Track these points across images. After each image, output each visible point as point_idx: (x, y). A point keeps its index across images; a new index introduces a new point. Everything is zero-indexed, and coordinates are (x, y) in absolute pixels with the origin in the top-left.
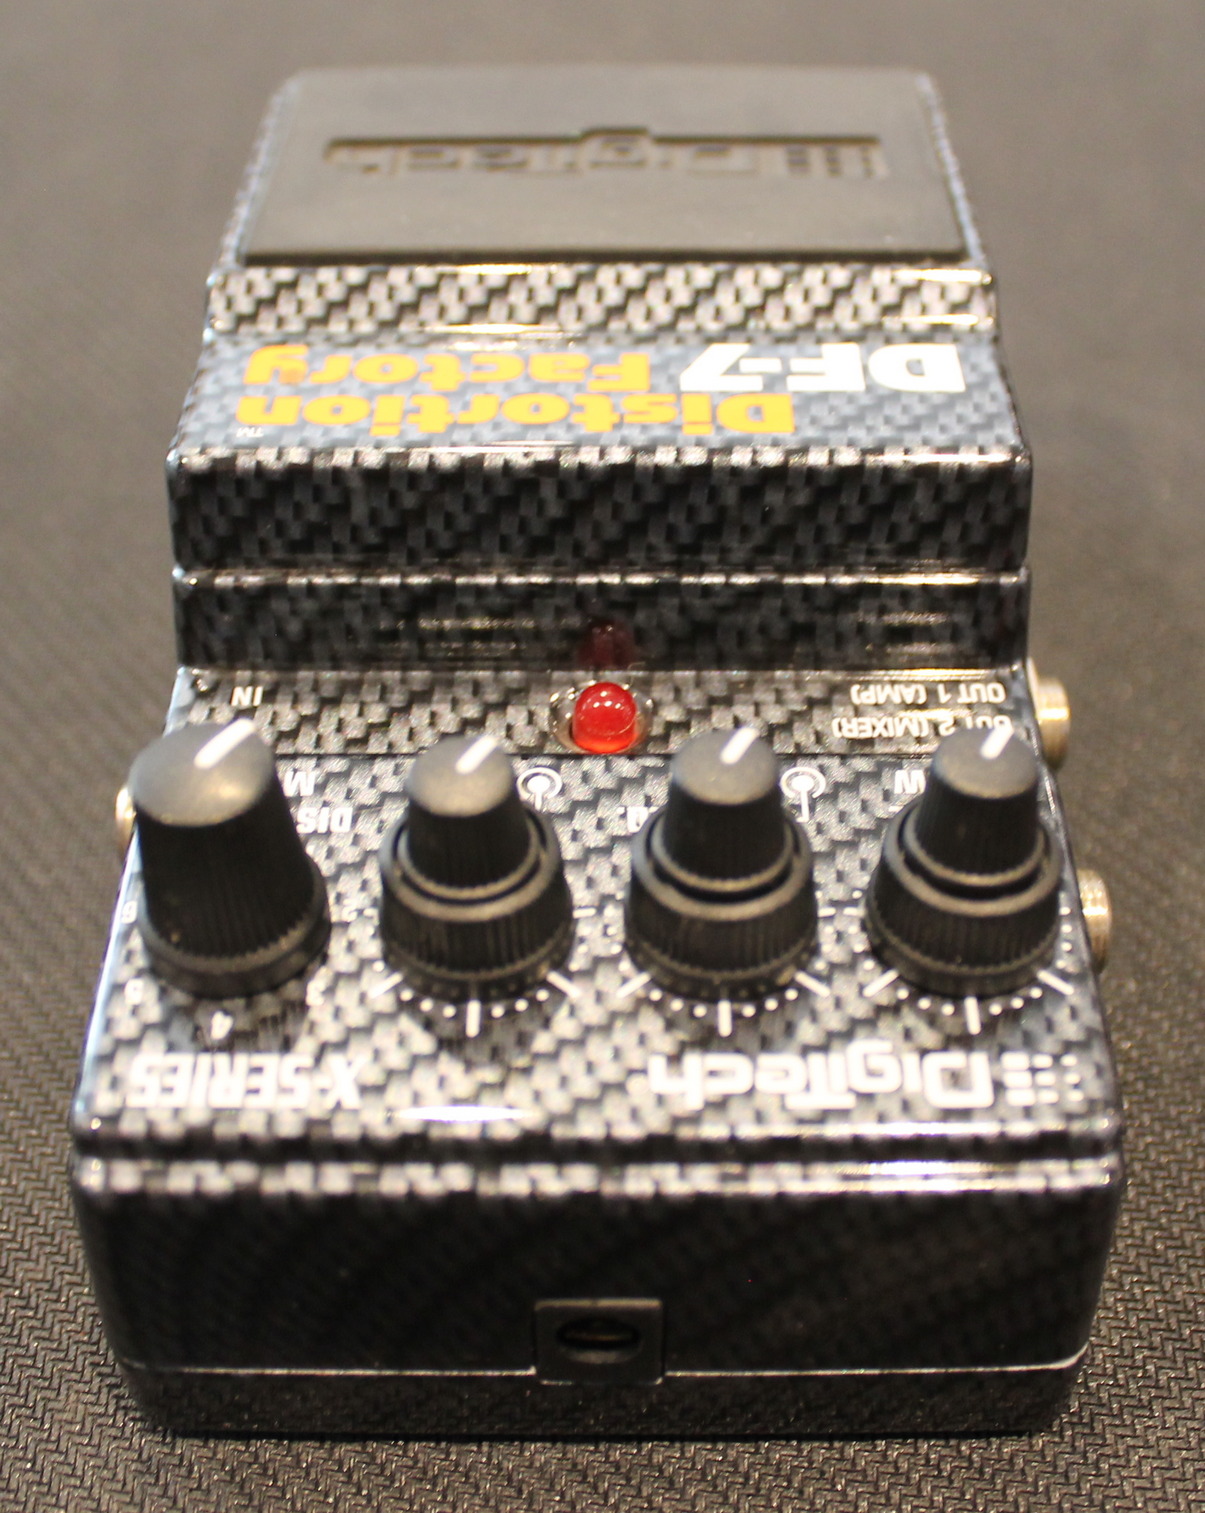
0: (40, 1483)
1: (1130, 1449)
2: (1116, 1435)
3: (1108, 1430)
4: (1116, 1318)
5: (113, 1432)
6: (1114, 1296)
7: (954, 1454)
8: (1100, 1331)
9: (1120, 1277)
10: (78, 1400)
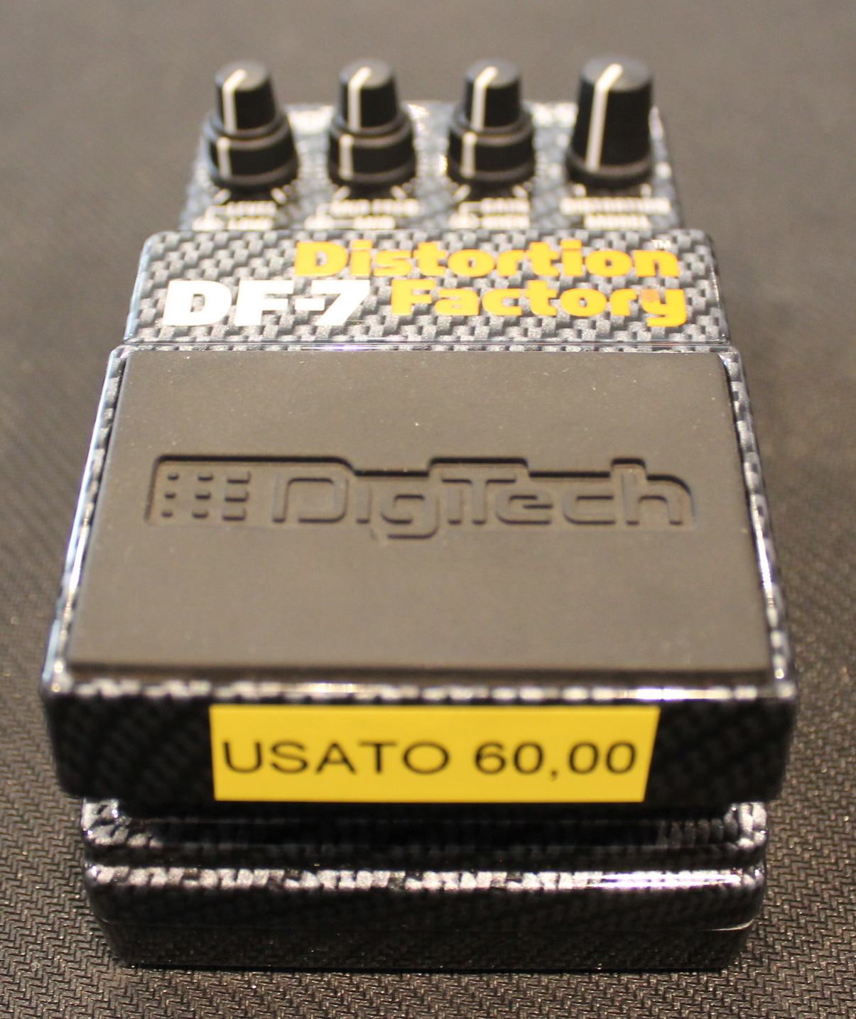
1: (849, 1009)
2: (839, 999)
3: (834, 996)
4: (839, 917)
6: (837, 900)
7: (728, 1012)
8: (827, 925)
9: (841, 887)
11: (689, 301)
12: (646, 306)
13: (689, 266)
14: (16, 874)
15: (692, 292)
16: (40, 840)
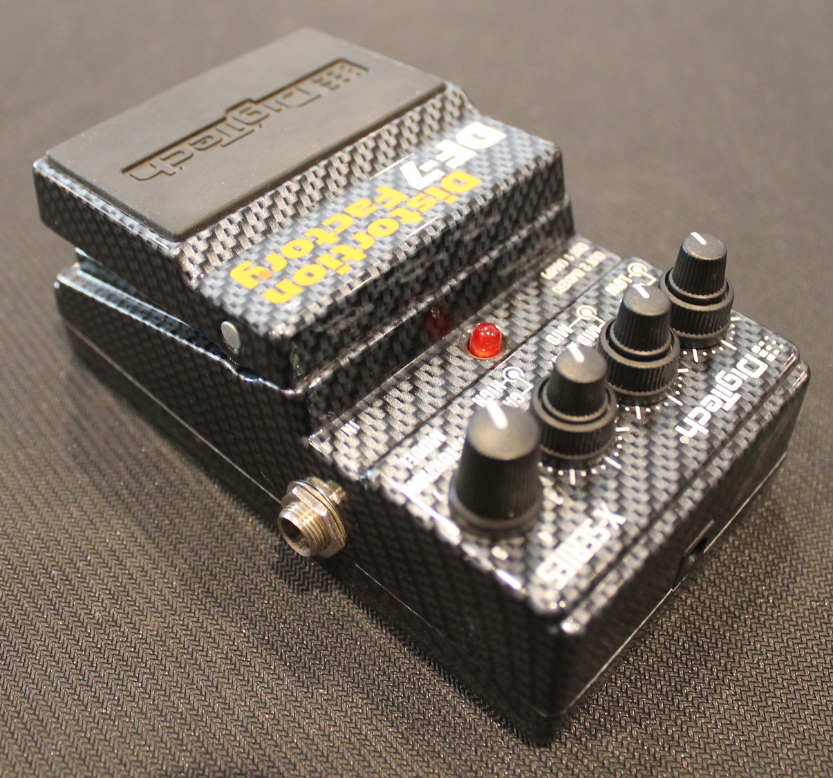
0: (138, 658)
5: (172, 635)
10: (155, 621)
11: (239, 286)
12: (261, 269)
13: (262, 304)
14: (86, 557)
15: (242, 292)
16: (103, 535)
